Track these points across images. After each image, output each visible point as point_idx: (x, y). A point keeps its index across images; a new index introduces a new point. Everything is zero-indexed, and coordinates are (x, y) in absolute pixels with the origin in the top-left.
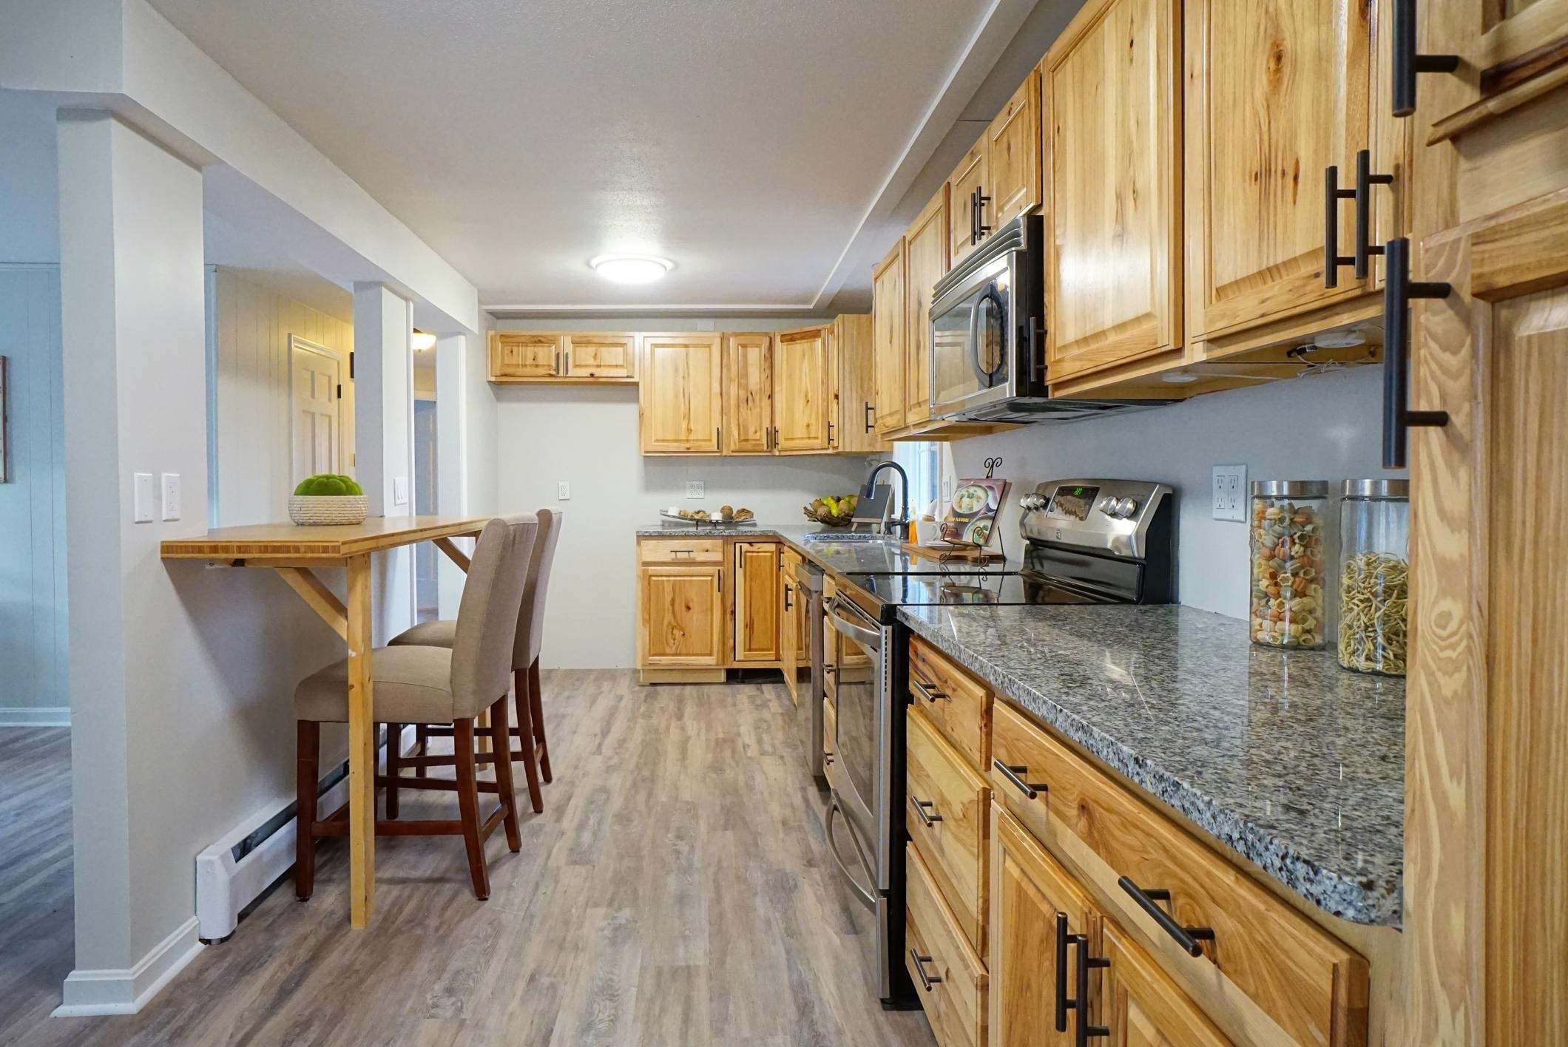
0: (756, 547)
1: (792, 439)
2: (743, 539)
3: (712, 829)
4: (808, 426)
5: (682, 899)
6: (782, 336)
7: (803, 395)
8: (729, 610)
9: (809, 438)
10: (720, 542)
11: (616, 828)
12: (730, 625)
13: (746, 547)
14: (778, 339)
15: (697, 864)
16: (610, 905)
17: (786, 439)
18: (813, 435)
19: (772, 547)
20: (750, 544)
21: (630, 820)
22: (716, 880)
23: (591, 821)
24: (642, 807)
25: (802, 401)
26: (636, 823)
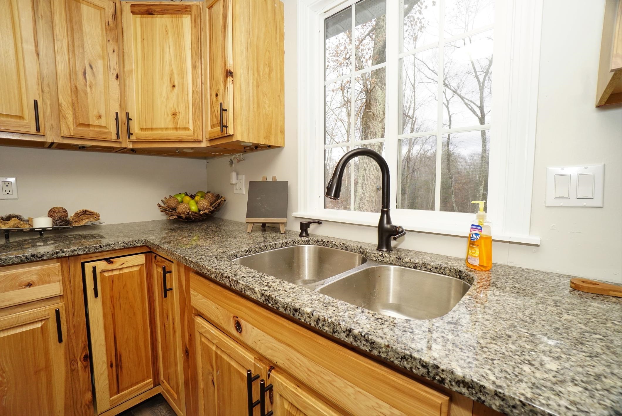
0: (118, 263)
1: (152, 129)
2: (96, 257)
4: (174, 114)
6: (132, 6)
7: (167, 78)
8: (80, 354)
9: (176, 129)
10: (55, 266)
12: (83, 375)
13: (101, 266)
14: (127, 8)
17: (142, 129)
18: (180, 124)
19: (141, 259)
20: (109, 261)
25: (166, 87)
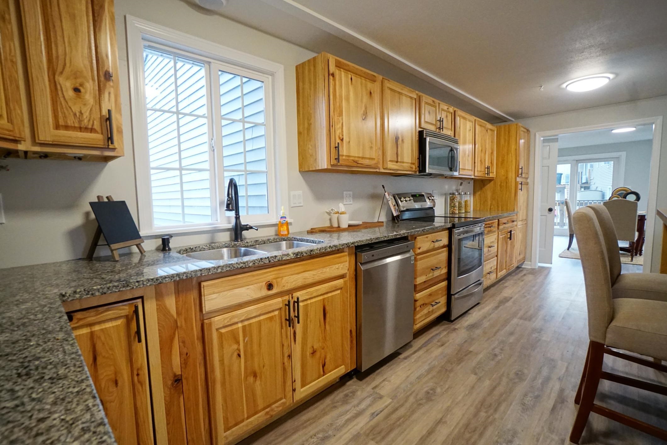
3: (477, 354)
5: (512, 334)
11: (526, 371)
15: (497, 343)
16: (539, 340)
21: (517, 374)
22: (495, 335)
23: (540, 381)
24: (505, 380)
26: (514, 371)
